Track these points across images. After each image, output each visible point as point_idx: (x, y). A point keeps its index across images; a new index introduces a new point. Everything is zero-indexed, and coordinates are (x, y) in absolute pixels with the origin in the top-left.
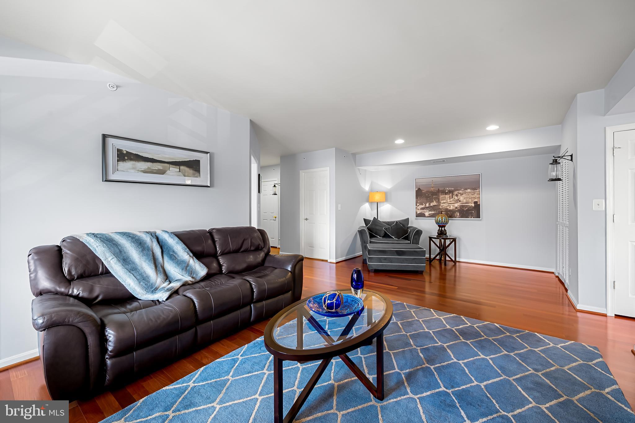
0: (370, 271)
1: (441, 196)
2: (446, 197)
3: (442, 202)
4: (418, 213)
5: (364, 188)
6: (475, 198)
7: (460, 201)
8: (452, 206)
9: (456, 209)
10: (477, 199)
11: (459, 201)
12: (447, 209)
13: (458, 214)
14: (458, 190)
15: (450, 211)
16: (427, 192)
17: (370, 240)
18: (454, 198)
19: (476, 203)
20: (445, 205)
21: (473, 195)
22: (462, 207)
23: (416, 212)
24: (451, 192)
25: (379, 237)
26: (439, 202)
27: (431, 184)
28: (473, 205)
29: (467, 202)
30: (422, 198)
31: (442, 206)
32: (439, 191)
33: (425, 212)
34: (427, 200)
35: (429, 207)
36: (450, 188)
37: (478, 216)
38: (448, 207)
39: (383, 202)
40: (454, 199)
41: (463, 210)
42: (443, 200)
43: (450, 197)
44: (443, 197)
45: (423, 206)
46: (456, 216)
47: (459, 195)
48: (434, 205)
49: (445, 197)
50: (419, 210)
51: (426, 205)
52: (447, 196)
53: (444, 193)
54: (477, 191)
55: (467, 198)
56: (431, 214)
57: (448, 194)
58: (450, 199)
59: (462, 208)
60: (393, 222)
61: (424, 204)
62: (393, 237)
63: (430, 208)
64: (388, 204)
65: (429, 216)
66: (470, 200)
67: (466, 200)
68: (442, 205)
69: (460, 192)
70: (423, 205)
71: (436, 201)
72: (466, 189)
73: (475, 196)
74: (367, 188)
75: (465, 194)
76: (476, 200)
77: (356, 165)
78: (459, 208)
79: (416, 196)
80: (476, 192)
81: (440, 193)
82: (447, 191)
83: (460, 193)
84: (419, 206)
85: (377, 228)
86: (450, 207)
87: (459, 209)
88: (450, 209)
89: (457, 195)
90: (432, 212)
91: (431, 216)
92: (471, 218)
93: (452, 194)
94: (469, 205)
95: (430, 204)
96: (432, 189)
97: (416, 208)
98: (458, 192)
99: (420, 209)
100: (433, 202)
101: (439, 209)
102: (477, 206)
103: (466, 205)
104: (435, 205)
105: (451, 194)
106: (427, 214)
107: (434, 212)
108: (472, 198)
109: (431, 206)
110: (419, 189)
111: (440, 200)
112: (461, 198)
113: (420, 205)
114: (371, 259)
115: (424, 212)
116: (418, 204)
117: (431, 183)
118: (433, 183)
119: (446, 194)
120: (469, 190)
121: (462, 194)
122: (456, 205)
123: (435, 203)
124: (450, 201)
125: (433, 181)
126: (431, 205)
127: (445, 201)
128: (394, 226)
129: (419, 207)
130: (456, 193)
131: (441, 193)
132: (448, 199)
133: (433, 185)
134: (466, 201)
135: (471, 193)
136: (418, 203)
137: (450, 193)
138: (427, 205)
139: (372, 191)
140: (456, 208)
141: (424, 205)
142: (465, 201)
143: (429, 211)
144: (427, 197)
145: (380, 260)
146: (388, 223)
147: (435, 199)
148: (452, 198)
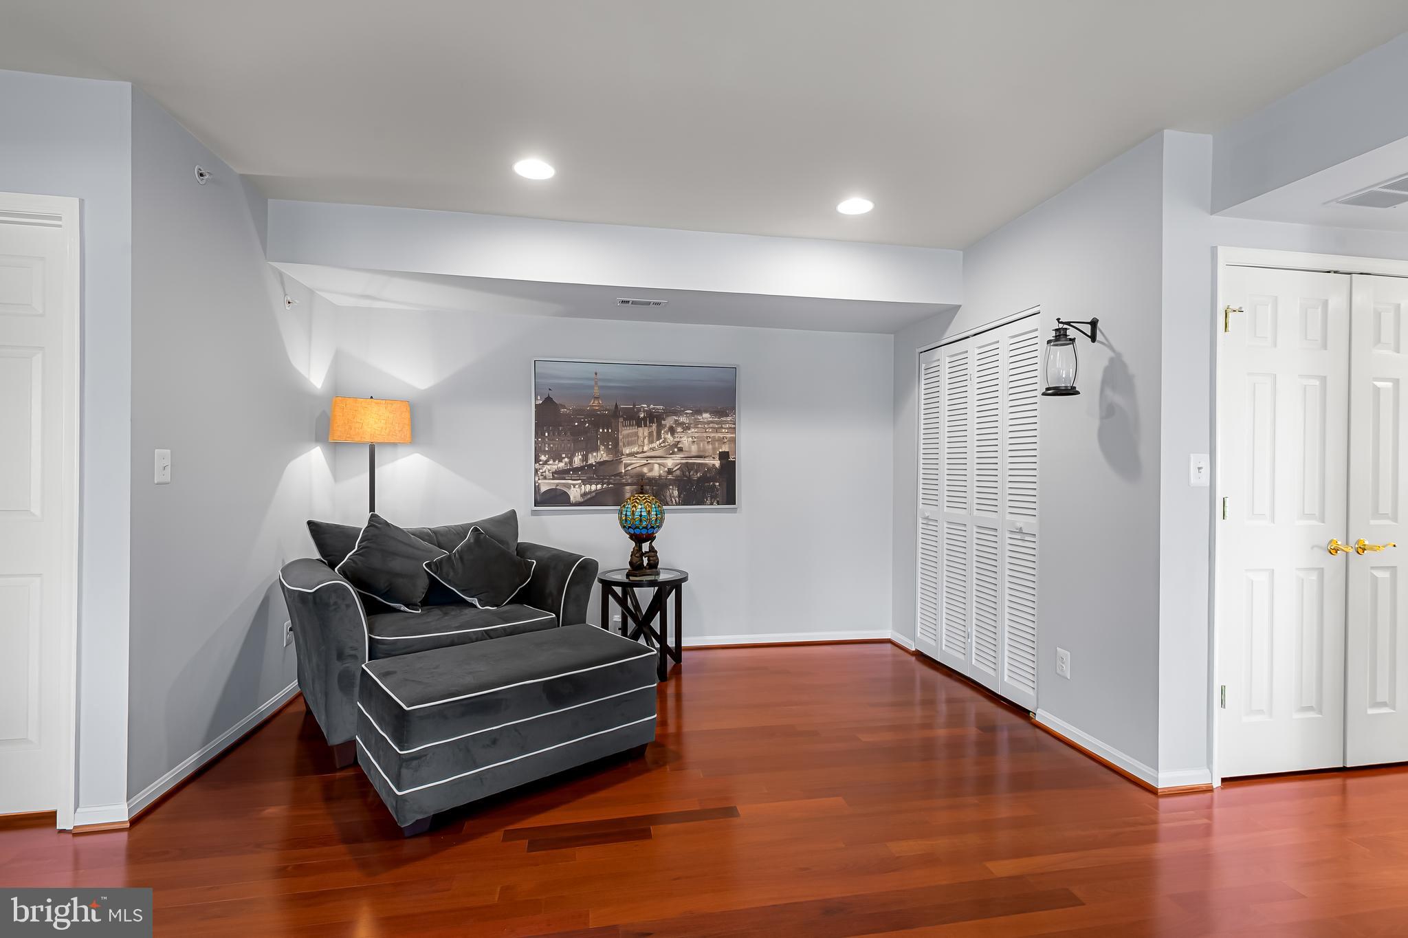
0: (407, 834)
1: (625, 431)
2: (640, 434)
3: (627, 451)
4: (543, 489)
5: (307, 376)
6: (722, 441)
7: (681, 450)
8: (656, 467)
9: (670, 477)
10: (727, 446)
11: (677, 448)
12: (641, 476)
13: (676, 493)
14: (675, 413)
15: (651, 481)
16: (579, 412)
17: (370, 638)
18: (665, 438)
19: (724, 456)
20: (636, 462)
21: (717, 430)
22: (687, 467)
23: (537, 488)
24: (654, 418)
25: (403, 608)
26: (616, 450)
27: (592, 387)
28: (717, 463)
29: (701, 454)
30: (559, 435)
31: (626, 465)
32: (616, 413)
33: (569, 486)
34: (576, 441)
35: (581, 468)
36: (652, 407)
37: (730, 499)
38: (645, 470)
39: (394, 445)
40: (664, 442)
41: (689, 478)
42: (629, 444)
43: (651, 434)
44: (628, 435)
45: (561, 465)
46: (668, 499)
47: (679, 429)
48: (598, 460)
49: (636, 434)
50: (545, 478)
51: (571, 462)
52: (643, 432)
53: (633, 418)
54: (729, 419)
55: (701, 439)
56: (590, 492)
57: (645, 426)
58: (651, 442)
59: (687, 473)
60: (460, 532)
61: (567, 457)
62: (475, 601)
63: (588, 473)
64: (417, 455)
65: (581, 500)
66: (710, 447)
67: (699, 448)
68: (626, 460)
69: (682, 419)
70: (560, 461)
71: (606, 446)
72: (699, 412)
73: (722, 436)
74: (316, 377)
75: (695, 428)
76: (725, 448)
77: (265, 254)
78: (678, 473)
79: (538, 426)
80: (726, 422)
81: (621, 420)
82: (642, 416)
83: (682, 424)
84: (546, 463)
85: (397, 565)
86: (651, 470)
87: (677, 476)
88: (650, 474)
89: (672, 431)
90: (594, 487)
91: (591, 501)
92: (712, 504)
93: (657, 426)
94: (706, 464)
95: (585, 458)
96: (595, 404)
97: (536, 471)
98: (676, 421)
99: (549, 475)
100: (597, 449)
101: (615, 475)
102: (728, 467)
103: (699, 463)
104: (605, 462)
105: (654, 426)
106: (575, 494)
107: (599, 486)
108: (714, 440)
109: (591, 465)
110: (548, 400)
111: (621, 444)
112: (685, 441)
113: (551, 462)
114: (415, 763)
115: (565, 485)
116: (543, 458)
117: (592, 383)
118: (600, 384)
119: (639, 425)
120: (706, 416)
121: (686, 428)
122: (670, 463)
123: (601, 455)
124: (653, 449)
125: (598, 376)
126: (591, 461)
127: (635, 449)
128: (468, 547)
129: (546, 467)
130: (669, 422)
131: (625, 419)
132: (646, 441)
133: (596, 391)
134: (699, 450)
135: (711, 425)
136: (545, 453)
137: (652, 422)
138: (577, 460)
139: (338, 394)
140: (670, 472)
141: (566, 460)
142: (694, 448)
143: (584, 482)
144: (576, 433)
145: (465, 755)
146: (438, 538)
147: (606, 439)
148: (658, 439)
